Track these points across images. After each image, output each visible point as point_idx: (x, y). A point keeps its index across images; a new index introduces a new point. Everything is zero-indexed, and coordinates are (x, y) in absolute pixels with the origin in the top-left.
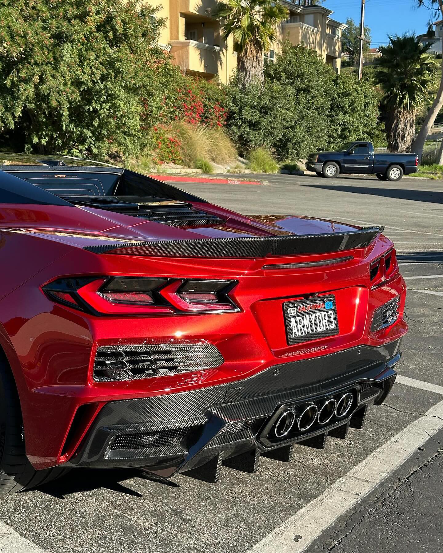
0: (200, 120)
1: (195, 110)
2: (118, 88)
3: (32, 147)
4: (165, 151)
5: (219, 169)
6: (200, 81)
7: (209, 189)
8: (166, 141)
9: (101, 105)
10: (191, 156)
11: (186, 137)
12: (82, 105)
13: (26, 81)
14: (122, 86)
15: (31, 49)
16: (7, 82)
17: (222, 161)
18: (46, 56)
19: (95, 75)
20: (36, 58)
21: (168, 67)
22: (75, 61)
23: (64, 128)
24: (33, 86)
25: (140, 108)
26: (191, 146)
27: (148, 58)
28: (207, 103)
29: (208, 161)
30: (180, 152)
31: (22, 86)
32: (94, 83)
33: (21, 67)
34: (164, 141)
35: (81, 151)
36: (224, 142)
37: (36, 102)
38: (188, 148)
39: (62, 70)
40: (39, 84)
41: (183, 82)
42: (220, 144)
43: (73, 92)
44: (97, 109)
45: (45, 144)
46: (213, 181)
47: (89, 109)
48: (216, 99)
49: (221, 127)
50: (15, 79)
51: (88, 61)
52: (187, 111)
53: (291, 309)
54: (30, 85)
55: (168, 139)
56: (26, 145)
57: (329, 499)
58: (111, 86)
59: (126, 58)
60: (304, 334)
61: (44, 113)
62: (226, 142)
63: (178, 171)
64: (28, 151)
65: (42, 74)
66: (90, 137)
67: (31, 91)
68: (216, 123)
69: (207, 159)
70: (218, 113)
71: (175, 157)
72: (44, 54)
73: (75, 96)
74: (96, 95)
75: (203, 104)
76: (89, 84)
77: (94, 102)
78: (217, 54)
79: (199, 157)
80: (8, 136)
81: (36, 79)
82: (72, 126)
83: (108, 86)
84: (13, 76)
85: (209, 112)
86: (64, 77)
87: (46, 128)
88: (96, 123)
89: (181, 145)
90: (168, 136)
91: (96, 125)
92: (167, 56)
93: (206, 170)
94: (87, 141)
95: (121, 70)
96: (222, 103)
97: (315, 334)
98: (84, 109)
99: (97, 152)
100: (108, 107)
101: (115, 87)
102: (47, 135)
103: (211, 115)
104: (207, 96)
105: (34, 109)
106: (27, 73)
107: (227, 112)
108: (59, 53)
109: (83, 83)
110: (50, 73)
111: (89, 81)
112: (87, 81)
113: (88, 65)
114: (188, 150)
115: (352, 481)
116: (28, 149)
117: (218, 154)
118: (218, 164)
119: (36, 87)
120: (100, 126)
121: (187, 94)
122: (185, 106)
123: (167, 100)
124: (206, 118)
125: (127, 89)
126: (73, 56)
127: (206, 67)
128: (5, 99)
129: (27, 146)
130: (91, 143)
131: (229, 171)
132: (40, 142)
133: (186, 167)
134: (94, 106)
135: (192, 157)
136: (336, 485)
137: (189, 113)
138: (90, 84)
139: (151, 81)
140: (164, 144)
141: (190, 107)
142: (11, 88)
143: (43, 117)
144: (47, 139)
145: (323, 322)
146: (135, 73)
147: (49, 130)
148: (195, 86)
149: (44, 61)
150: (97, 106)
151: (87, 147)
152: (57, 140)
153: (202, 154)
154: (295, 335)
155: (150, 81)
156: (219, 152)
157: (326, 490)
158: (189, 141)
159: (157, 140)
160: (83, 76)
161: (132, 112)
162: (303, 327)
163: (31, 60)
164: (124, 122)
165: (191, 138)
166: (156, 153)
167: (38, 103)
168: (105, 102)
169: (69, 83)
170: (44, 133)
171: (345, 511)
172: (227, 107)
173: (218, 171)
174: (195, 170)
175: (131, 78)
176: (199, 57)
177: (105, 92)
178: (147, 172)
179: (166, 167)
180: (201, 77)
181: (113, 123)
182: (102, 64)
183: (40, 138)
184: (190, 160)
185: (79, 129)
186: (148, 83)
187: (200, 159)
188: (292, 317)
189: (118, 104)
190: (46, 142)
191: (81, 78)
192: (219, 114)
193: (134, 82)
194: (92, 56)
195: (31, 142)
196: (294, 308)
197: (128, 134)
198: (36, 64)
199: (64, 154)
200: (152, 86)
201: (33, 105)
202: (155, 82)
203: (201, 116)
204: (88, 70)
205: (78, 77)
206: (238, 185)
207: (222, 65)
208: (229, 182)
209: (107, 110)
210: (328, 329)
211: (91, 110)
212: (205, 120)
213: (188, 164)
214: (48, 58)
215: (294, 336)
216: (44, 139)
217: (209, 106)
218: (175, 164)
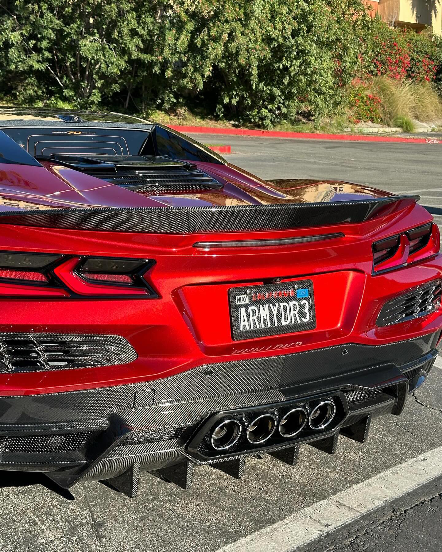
0: (406, 74)
1: (400, 64)
2: (310, 43)
3: (224, 107)
4: (363, 109)
5: (422, 127)
6: (409, 33)
7: (401, 149)
8: (365, 98)
9: (292, 62)
10: (391, 114)
11: (387, 94)
12: (272, 63)
13: (216, 39)
14: (313, 40)
15: (223, 6)
16: (198, 41)
17: (428, 119)
18: (237, 13)
19: (286, 30)
20: (227, 15)
21: (367, 19)
22: (267, 17)
23: (254, 87)
24: (223, 44)
25: (332, 64)
26: (392, 103)
27: (344, 10)
28: (415, 56)
29: (411, 119)
30: (380, 110)
31: (212, 44)
32: (285, 38)
33: (211, 25)
34: (362, 98)
35: (270, 111)
36: (431, 98)
37: (227, 61)
38: (388, 105)
39: (253, 26)
40: (228, 42)
41: (388, 34)
42: (425, 101)
43: (263, 49)
44: (287, 67)
45: (236, 104)
46: (409, 141)
47: (279, 67)
48: (425, 51)
49: (429, 82)
50: (205, 38)
51: (280, 16)
52: (391, 66)
53: (241, 296)
54: (219, 44)
55: (366, 96)
56: (218, 105)
57: (287, 529)
58: (303, 41)
59: (319, 11)
60: (258, 327)
61: (235, 72)
62: (433, 98)
63: (375, 130)
64: (220, 111)
65: (232, 32)
66: (279, 96)
67: (220, 49)
68: (424, 77)
69: (409, 117)
70: (426, 67)
71: (373, 115)
72: (235, 10)
73: (264, 54)
74: (286, 52)
75: (410, 58)
76: (279, 40)
77: (284, 58)
78: (432, 2)
79: (400, 115)
80: (203, 97)
81: (225, 37)
82: (261, 85)
83: (299, 42)
84: (204, 35)
85: (416, 65)
86: (255, 34)
87: (238, 87)
88: (286, 81)
89: (381, 102)
90: (368, 93)
91: (286, 83)
92: (366, 7)
93: (407, 128)
94: (276, 100)
95: (313, 23)
96: (432, 55)
97: (276, 328)
98: (274, 67)
99: (286, 112)
100: (298, 64)
101: (305, 42)
102: (237, 95)
103: (419, 69)
104: (415, 49)
105: (225, 68)
106: (217, 31)
107: (437, 66)
108: (250, 9)
109: (274, 39)
110: (240, 30)
111: (280, 37)
112: (278, 37)
113: (279, 20)
114: (389, 107)
115: (333, 507)
116: (220, 109)
117: (423, 111)
118: (422, 121)
119: (226, 45)
120: (290, 84)
121: (392, 47)
122: (388, 60)
123: (364, 55)
124: (413, 72)
125: (319, 43)
126: (264, 11)
127: (417, 17)
128: (195, 59)
129: (218, 107)
130: (280, 103)
131: (433, 130)
132: (230, 101)
133: (385, 126)
134: (284, 63)
135: (393, 115)
136: (308, 510)
137: (393, 67)
138: (281, 40)
139: (346, 35)
140: (362, 102)
141: (394, 61)
142: (201, 47)
143: (234, 76)
144: (238, 98)
145: (290, 314)
146: (329, 26)
147: (240, 90)
148: (401, 38)
149: (235, 18)
150: (287, 63)
151: (276, 106)
152: (247, 100)
153: (404, 111)
154: (244, 328)
155: (344, 34)
156: (424, 109)
157: (292, 516)
158: (390, 98)
159: (355, 97)
160: (274, 32)
161: (323, 67)
162: (259, 318)
163: (221, 17)
164: (314, 79)
165: (393, 95)
166: (353, 112)
167: (229, 62)
168: (296, 58)
169: (260, 40)
170: (235, 93)
171: (296, 547)
172: (437, 60)
173: (421, 130)
174: (394, 129)
175: (324, 32)
176: (411, 6)
177: (296, 48)
178: (339, 131)
179: (362, 126)
180: (410, 28)
181: (303, 80)
182: (294, 18)
183: (231, 98)
184: (390, 118)
185: (269, 87)
186: (342, 37)
187: (401, 116)
188: (242, 306)
189: (309, 60)
190: (236, 102)
191: (272, 35)
192: (428, 67)
193: (327, 36)
194: (285, 10)
195: (222, 102)
196: (245, 296)
197: (319, 92)
198: (227, 21)
199: (254, 114)
200: (347, 40)
201: (224, 64)
202: (350, 35)
203: (407, 71)
204: (279, 26)
205: (269, 33)
206: (436, 145)
207: (437, 13)
208: (427, 141)
209: (297, 66)
210: (299, 322)
211: (281, 67)
212: (411, 75)
213: (387, 123)
214: (239, 15)
215: (241, 329)
216: (234, 99)
217: (417, 59)
218: (373, 123)
